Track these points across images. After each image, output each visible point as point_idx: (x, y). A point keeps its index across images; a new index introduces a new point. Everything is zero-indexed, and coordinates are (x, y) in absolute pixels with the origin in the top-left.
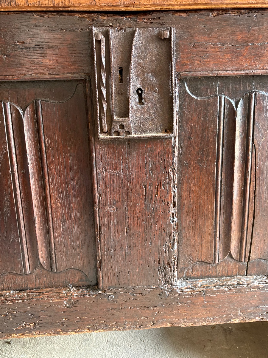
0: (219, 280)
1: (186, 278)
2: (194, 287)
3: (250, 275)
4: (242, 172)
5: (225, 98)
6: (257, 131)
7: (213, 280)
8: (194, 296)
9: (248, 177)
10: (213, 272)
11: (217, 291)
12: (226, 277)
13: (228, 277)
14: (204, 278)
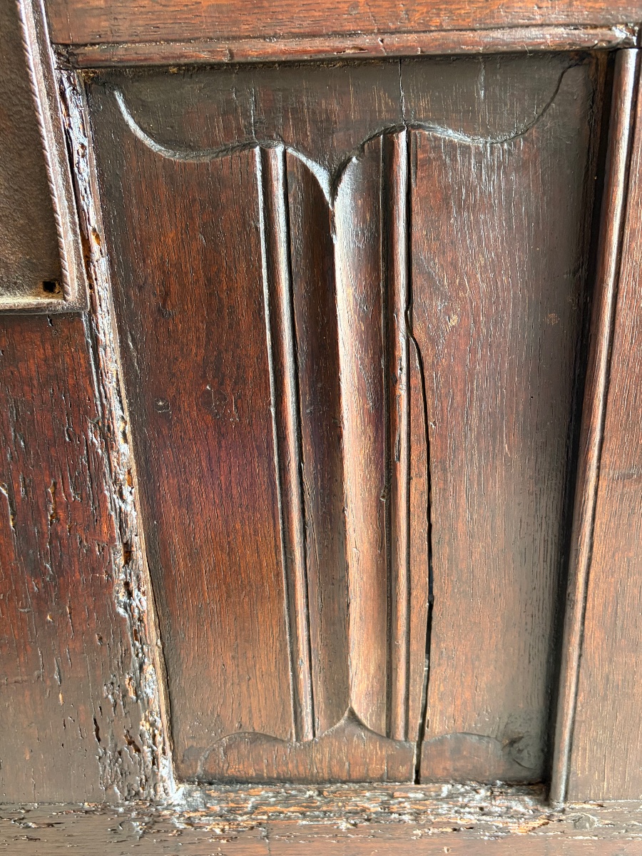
0: (320, 793)
1: (207, 781)
2: (229, 811)
3: (428, 781)
4: (375, 441)
5: (285, 153)
7: (300, 791)
8: (231, 839)
9: (399, 459)
10: (297, 767)
11: (310, 827)
12: (344, 782)
13: (351, 784)
14: (269, 782)
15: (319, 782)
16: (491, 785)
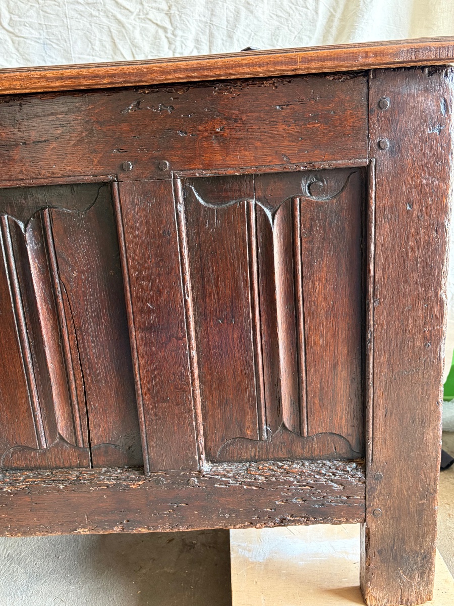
0: (52, 473)
1: (5, 469)
2: (13, 481)
3: (97, 467)
4: (54, 321)
5: (8, 217)
6: (62, 264)
7: (43, 472)
8: (16, 494)
9: (63, 327)
10: (42, 461)
11: (48, 488)
12: (62, 468)
13: (65, 469)
14: (31, 469)
15: (52, 469)
16: (122, 468)
